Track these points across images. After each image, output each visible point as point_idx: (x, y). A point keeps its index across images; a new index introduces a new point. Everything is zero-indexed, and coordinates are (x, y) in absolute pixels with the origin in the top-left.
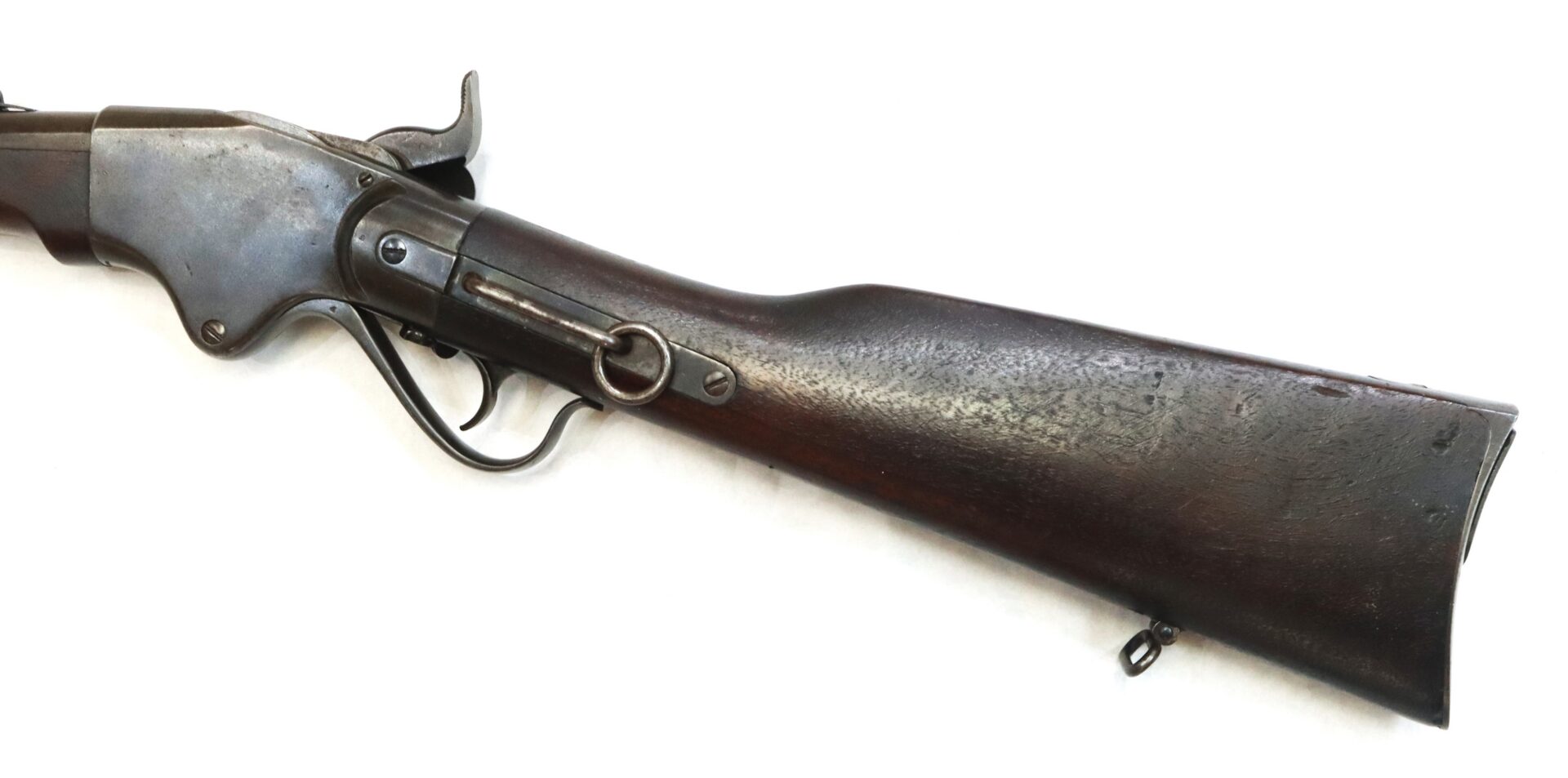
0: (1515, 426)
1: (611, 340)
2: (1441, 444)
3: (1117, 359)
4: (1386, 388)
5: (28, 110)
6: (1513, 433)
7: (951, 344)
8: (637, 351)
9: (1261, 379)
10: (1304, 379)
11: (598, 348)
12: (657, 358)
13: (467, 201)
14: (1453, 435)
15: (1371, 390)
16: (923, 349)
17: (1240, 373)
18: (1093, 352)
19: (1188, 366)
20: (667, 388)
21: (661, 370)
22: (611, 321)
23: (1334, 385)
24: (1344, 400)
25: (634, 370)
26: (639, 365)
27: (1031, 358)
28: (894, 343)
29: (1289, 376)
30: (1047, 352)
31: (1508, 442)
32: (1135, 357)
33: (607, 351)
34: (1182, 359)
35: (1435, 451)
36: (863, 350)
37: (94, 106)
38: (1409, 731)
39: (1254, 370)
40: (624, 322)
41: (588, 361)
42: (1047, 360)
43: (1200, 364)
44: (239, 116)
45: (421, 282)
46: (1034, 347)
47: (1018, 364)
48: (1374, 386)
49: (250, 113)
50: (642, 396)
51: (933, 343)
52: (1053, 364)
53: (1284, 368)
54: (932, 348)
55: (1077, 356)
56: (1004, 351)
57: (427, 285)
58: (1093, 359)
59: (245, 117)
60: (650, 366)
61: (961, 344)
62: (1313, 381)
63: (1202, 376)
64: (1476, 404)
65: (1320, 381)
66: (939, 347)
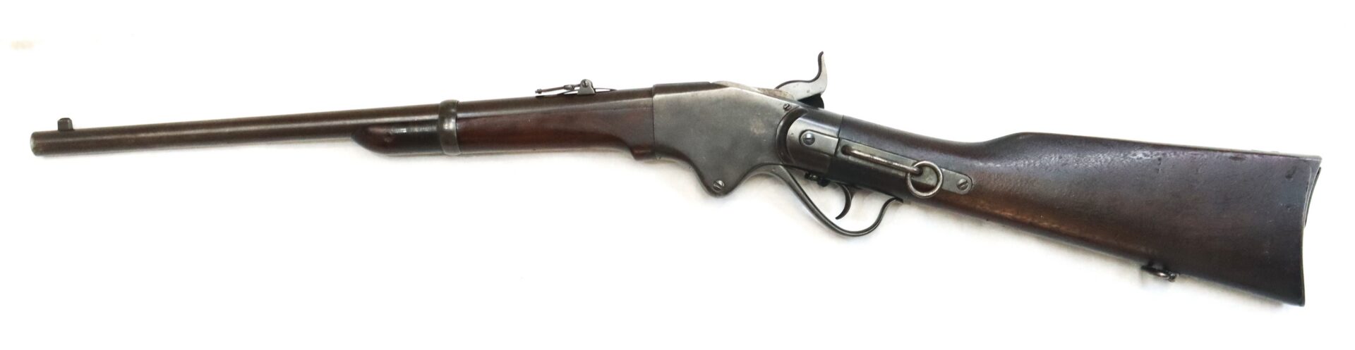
0: (1321, 165)
1: (915, 170)
2: (1289, 177)
3: (1140, 154)
4: (1262, 154)
5: (611, 90)
6: (1320, 168)
7: (1065, 156)
8: (925, 174)
9: (1206, 156)
10: (1224, 154)
11: (909, 174)
12: (935, 175)
13: (821, 109)
14: (1294, 172)
15: (1256, 156)
16: (1053, 159)
17: (1195, 154)
18: (1130, 153)
19: (1172, 154)
20: (941, 189)
21: (938, 181)
22: (912, 161)
23: (1238, 156)
24: (1244, 162)
25: (925, 182)
26: (927, 179)
27: (1102, 158)
28: (1040, 158)
29: (1218, 154)
30: (1109, 155)
31: (1318, 173)
32: (1147, 152)
33: (913, 174)
34: (1169, 152)
35: (1287, 180)
36: (1027, 162)
37: (648, 85)
38: (1289, 309)
39: (1202, 153)
40: (918, 161)
41: (905, 180)
42: (1109, 158)
43: (1178, 152)
44: (721, 83)
45: (823, 152)
46: (1103, 153)
47: (1097, 161)
48: (1256, 154)
49: (726, 82)
50: (931, 193)
51: (1058, 156)
52: (1112, 160)
53: (1215, 150)
54: (1057, 158)
55: (1122, 155)
56: (1090, 156)
57: (825, 153)
58: (1130, 156)
59: (724, 84)
60: (931, 179)
61: (1070, 156)
62: (1229, 155)
63: (1180, 158)
64: (1302, 157)
65: (1232, 155)
66: (1060, 158)
